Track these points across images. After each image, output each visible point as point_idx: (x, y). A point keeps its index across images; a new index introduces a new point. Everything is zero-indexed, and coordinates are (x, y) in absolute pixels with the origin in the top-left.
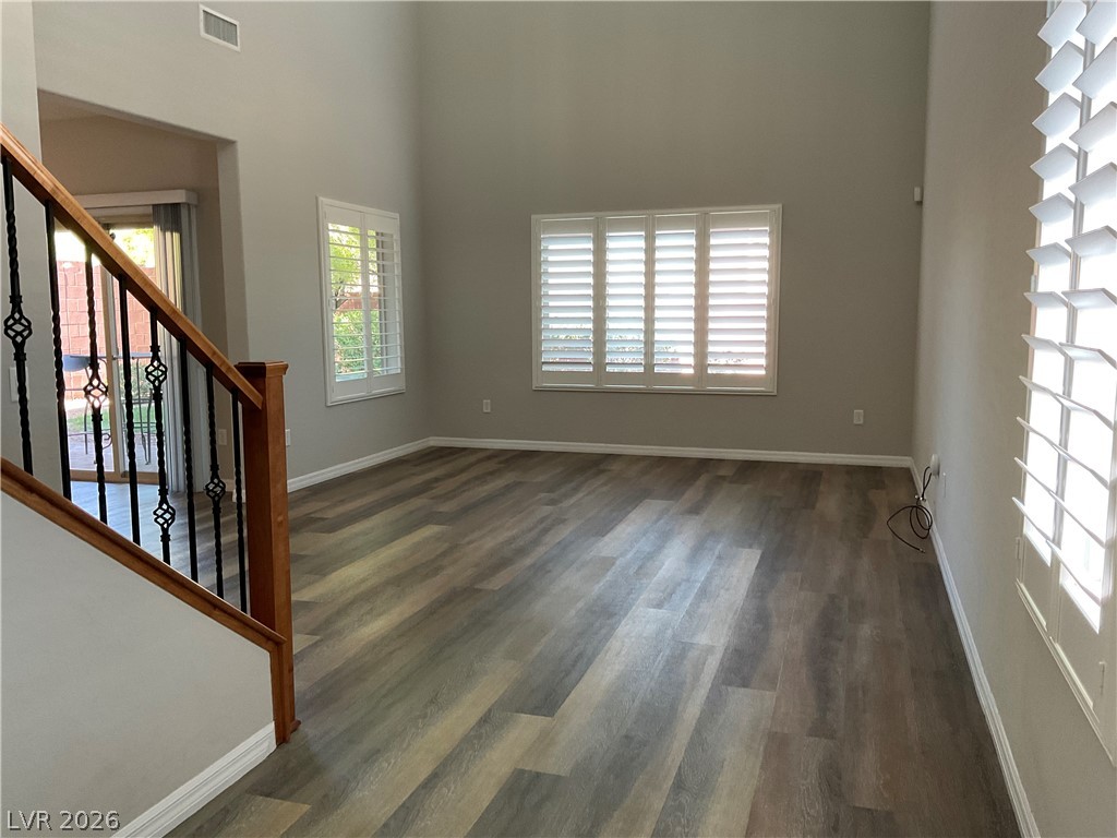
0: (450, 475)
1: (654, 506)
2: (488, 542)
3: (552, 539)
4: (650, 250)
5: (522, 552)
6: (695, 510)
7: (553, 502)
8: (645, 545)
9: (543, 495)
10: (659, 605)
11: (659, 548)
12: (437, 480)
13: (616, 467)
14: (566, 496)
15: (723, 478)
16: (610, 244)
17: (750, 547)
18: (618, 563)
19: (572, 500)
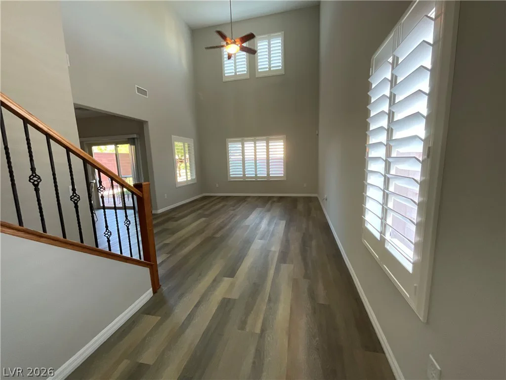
0: (209, 203)
1: (259, 210)
2: (217, 222)
3: (234, 220)
4: (255, 147)
5: (226, 225)
6: (269, 210)
7: (234, 210)
8: (257, 221)
9: (232, 208)
10: (261, 239)
11: (260, 222)
12: (205, 205)
13: (249, 199)
14: (237, 208)
15: (274, 201)
16: (245, 145)
17: (283, 220)
18: (250, 227)
19: (238, 209)
